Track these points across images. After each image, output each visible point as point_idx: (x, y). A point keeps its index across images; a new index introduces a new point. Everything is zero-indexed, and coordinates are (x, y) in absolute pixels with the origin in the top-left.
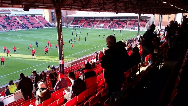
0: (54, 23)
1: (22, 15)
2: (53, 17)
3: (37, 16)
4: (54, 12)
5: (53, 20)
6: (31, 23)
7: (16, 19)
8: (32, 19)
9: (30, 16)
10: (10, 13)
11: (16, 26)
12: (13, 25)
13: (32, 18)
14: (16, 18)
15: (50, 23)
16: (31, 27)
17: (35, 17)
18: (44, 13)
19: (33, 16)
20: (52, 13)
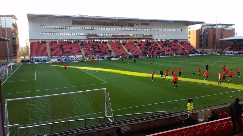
0: (203, 49)
1: (163, 40)
2: (201, 41)
3: (181, 41)
4: (203, 35)
5: (202, 45)
6: (173, 50)
7: (157, 45)
8: (175, 45)
9: (172, 41)
10: (152, 38)
11: (157, 52)
12: (154, 51)
13: (174, 43)
14: (157, 43)
15: (197, 50)
16: (175, 54)
17: (178, 42)
18: (189, 37)
19: (176, 41)
20: (201, 37)
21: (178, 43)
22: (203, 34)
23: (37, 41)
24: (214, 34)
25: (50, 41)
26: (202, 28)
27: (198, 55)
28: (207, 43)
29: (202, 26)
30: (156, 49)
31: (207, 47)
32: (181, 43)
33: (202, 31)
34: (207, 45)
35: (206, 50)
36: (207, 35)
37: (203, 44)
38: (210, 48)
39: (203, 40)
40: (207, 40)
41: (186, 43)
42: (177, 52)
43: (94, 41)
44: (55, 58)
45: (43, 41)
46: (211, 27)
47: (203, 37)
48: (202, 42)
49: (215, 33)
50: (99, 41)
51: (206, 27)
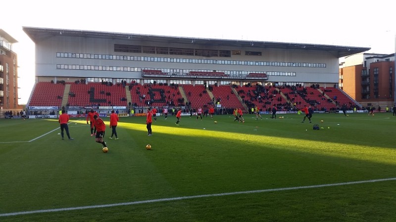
0: (369, 102)
1: (290, 84)
2: (364, 86)
3: (325, 86)
4: (369, 76)
5: (366, 95)
6: (308, 101)
7: (276, 93)
8: (312, 93)
9: (309, 85)
10: (266, 78)
12: (269, 103)
13: (312, 90)
14: (277, 89)
15: (358, 104)
17: (319, 88)
18: (342, 80)
19: (315, 86)
20: (364, 78)
21: (319, 90)
22: (368, 73)
23: (49, 80)
24: (391, 72)
25: (73, 81)
26: (365, 62)
27: (358, 111)
28: (377, 89)
29: (367, 58)
30: (272, 100)
31: (377, 97)
32: (325, 91)
33: (365, 69)
34: (376, 93)
35: (375, 104)
36: (376, 75)
37: (369, 93)
38: (383, 99)
39: (368, 85)
40: (376, 85)
41: (334, 91)
42: (315, 105)
43: (155, 82)
44: (73, 110)
45: (60, 80)
46: (384, 60)
47: (368, 80)
48: (368, 88)
49: (393, 70)
50: (165, 82)
51: (375, 60)
